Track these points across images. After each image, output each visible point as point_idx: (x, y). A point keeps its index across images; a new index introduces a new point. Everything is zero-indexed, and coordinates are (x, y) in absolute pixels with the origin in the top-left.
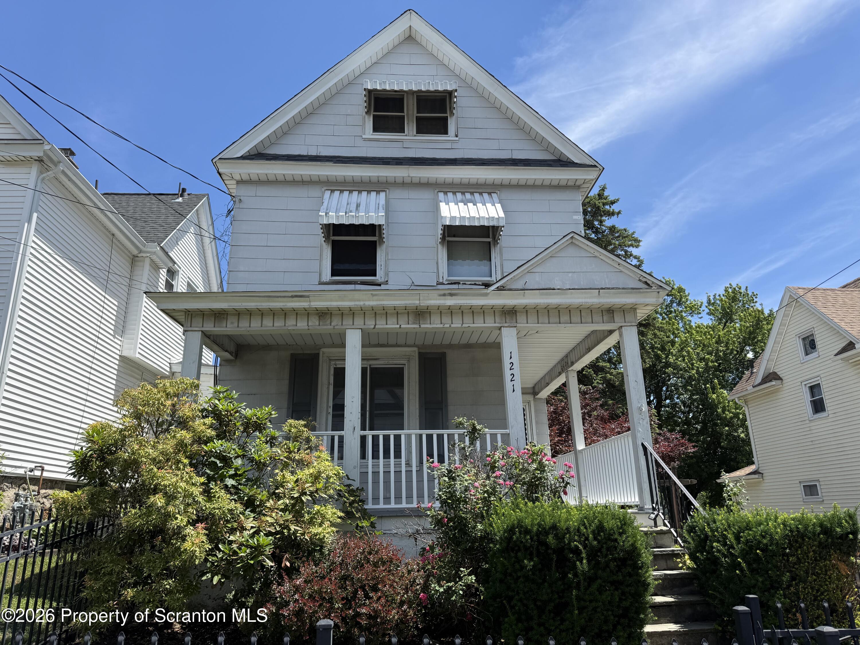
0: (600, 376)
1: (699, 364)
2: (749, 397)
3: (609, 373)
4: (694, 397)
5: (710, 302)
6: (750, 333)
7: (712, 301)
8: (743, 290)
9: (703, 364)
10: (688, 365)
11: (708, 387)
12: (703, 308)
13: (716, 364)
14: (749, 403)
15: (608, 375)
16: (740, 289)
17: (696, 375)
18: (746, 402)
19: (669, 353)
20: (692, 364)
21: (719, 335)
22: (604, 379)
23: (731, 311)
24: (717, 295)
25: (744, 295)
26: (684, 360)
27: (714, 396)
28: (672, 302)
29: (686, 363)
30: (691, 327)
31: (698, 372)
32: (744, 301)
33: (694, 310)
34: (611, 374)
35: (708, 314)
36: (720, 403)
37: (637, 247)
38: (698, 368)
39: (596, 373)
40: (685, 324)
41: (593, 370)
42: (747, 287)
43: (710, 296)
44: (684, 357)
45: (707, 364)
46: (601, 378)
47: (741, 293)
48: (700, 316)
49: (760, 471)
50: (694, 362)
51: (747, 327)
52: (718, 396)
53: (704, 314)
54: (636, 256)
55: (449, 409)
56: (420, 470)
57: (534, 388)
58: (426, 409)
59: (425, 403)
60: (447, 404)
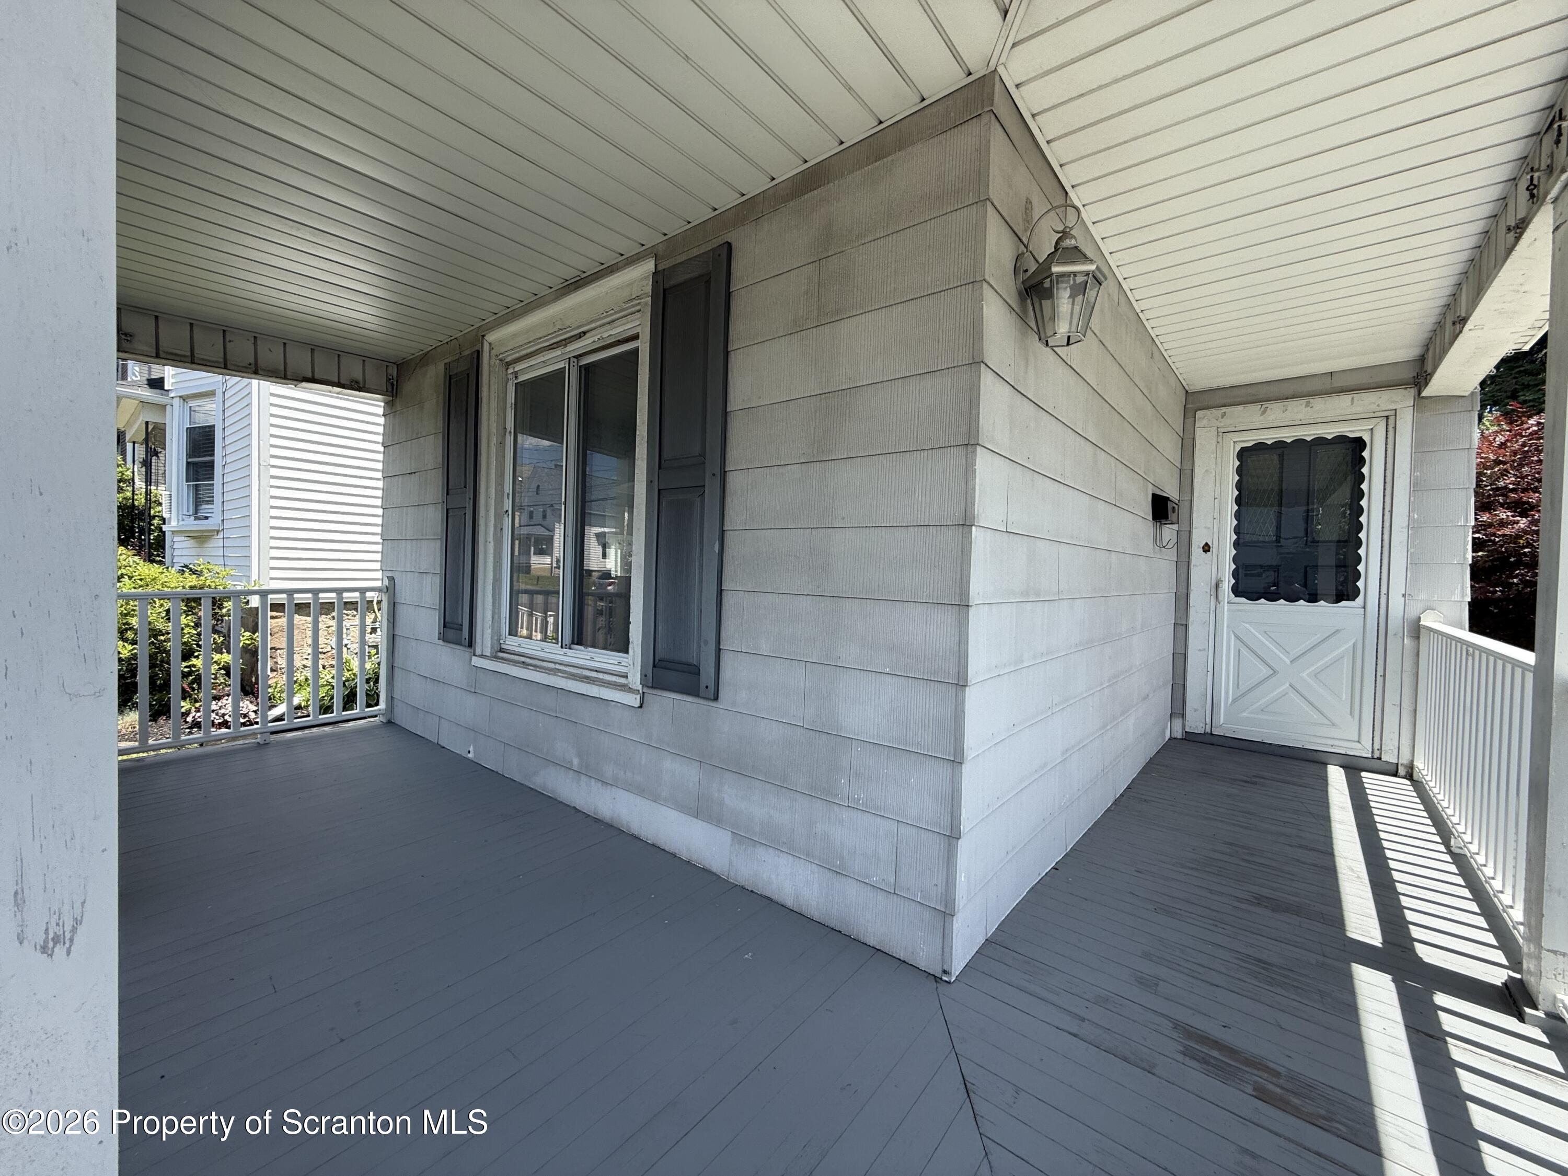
55: (730, 487)
56: (641, 707)
57: (1422, 359)
58: (662, 491)
59: (660, 468)
60: (724, 468)
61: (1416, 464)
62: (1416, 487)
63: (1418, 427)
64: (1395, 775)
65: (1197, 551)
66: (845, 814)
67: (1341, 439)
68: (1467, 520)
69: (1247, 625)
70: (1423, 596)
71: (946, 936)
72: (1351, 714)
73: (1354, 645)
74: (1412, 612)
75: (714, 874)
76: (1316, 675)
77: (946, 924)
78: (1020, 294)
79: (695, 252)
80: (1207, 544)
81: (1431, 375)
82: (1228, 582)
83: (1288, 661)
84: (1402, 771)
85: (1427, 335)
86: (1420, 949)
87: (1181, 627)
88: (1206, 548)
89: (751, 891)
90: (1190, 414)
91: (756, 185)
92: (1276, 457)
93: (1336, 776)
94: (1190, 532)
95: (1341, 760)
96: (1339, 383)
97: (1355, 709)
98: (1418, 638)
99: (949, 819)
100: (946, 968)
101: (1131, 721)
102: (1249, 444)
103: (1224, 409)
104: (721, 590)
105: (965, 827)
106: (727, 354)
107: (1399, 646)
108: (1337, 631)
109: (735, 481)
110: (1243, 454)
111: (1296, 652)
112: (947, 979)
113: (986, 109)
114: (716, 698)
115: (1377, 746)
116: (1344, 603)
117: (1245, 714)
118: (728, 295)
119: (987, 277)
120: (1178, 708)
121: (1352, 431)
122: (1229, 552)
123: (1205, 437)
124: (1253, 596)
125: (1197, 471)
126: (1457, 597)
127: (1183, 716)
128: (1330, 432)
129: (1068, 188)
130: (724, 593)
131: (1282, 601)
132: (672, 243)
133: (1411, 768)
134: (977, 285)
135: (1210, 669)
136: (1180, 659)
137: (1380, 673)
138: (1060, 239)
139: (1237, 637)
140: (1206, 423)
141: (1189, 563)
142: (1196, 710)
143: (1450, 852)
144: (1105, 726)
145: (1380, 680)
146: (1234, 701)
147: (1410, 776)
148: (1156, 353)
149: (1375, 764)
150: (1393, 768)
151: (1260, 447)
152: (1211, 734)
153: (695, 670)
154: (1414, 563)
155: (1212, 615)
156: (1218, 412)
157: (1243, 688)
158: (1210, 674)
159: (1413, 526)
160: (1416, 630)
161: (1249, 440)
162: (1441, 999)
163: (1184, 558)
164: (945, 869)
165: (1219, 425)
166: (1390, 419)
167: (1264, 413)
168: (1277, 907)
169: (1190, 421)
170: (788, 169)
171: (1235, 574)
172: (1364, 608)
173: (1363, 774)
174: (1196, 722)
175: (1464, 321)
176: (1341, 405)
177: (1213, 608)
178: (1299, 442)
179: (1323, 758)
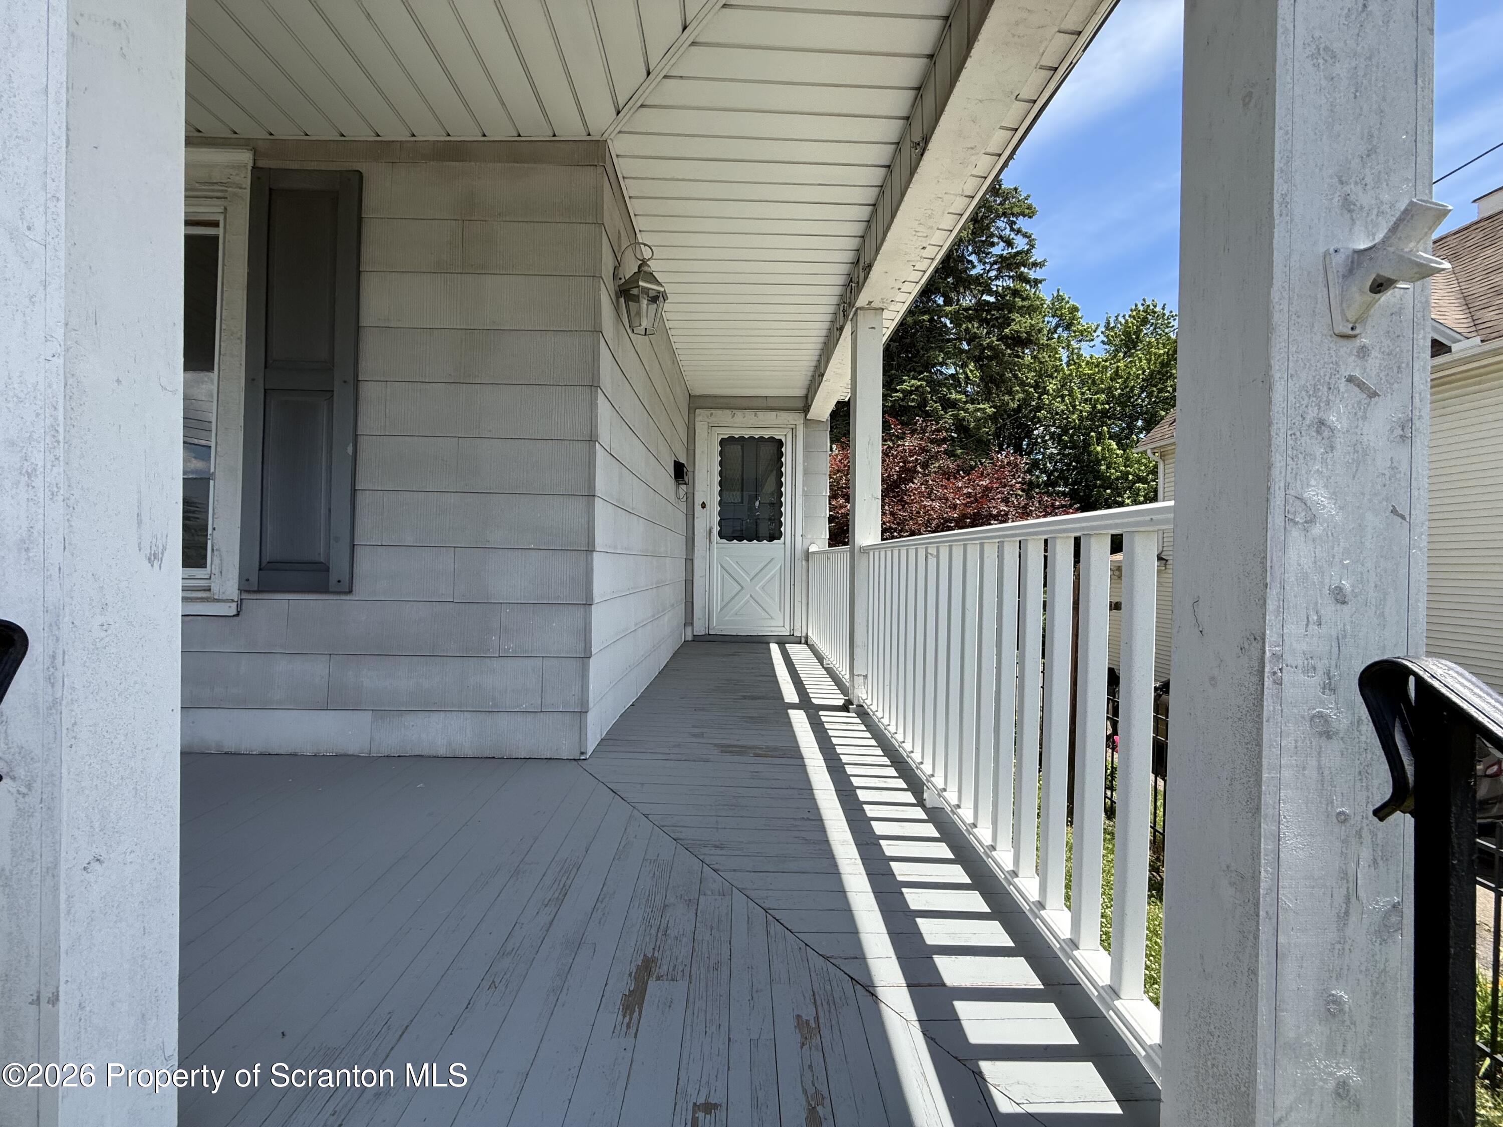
0: (950, 413)
1: (1083, 407)
2: (1169, 448)
3: (963, 409)
4: (1067, 451)
5: (1109, 326)
6: (1163, 365)
7: (1112, 325)
8: (1158, 309)
9: (1088, 407)
10: (1068, 408)
11: (1092, 436)
12: (1098, 333)
13: (1107, 406)
14: (1167, 457)
15: (962, 412)
16: (1155, 306)
17: (1077, 421)
18: (1163, 456)
19: (1045, 392)
20: (1074, 407)
21: (1118, 367)
22: (955, 416)
23: (1137, 338)
24: (1121, 315)
25: (1158, 316)
26: (1063, 401)
27: (1099, 448)
28: (1057, 326)
29: (1066, 405)
30: (1079, 356)
31: (1081, 418)
32: (1156, 324)
33: (1085, 335)
34: (966, 411)
35: (1103, 342)
36: (1104, 458)
37: (1030, 217)
38: (1081, 412)
39: (944, 409)
40: (1072, 353)
41: (941, 405)
42: (1165, 305)
43: (1110, 317)
44: (1063, 397)
45: (1094, 407)
46: (951, 416)
47: (1155, 312)
48: (1092, 344)
49: (1164, 557)
50: (1077, 403)
51: (1160, 355)
52: (1103, 449)
53: (1097, 342)
54: (1026, 233)
55: (362, 395)
56: (238, 615)
57: (806, 397)
58: (268, 391)
59: (266, 367)
60: (357, 376)
61: (806, 458)
62: (806, 472)
63: (806, 436)
64: (800, 643)
65: (698, 507)
66: (495, 663)
67: (772, 439)
68: (826, 493)
69: (728, 559)
70: (809, 536)
71: (582, 729)
72: (780, 610)
73: (781, 567)
74: (805, 547)
75: (353, 755)
76: (763, 588)
77: (582, 721)
78: (616, 293)
79: (313, 166)
80: (703, 503)
81: (810, 406)
82: (716, 529)
83: (749, 580)
84: (803, 641)
85: (808, 383)
86: (814, 701)
87: (690, 561)
88: (703, 506)
89: (399, 756)
90: (692, 411)
91: (394, 132)
92: (739, 447)
93: (774, 648)
94: (694, 494)
95: (776, 639)
96: (771, 403)
97: (781, 607)
98: (808, 560)
99: (583, 645)
100: (582, 751)
101: (666, 618)
102: (726, 437)
103: (713, 411)
104: (355, 490)
105: (594, 650)
106: (359, 273)
107: (800, 564)
108: (772, 559)
109: (370, 391)
110: (723, 442)
111: (752, 574)
112: (584, 758)
113: (601, 164)
114: (350, 592)
115: (792, 628)
116: (775, 541)
117: (727, 618)
118: (360, 220)
119: (603, 276)
120: (689, 621)
121: (778, 434)
122: (717, 509)
123: (701, 429)
124: (730, 539)
125: (697, 452)
126: (823, 536)
127: (692, 624)
128: (767, 434)
129: (637, 232)
130: (358, 494)
131: (745, 541)
132: (278, 146)
133: (807, 637)
134: (596, 280)
135: (707, 590)
136: (689, 583)
137: (792, 583)
138: (641, 264)
139: (722, 566)
140: (702, 419)
141: (693, 515)
142: (699, 619)
143: (823, 667)
144: (654, 616)
145: (792, 586)
146: (721, 610)
147: (806, 643)
148: (676, 362)
149: (792, 639)
150: (798, 640)
151: (731, 438)
152: (709, 634)
153: (324, 568)
154: (806, 517)
155: (708, 552)
156: (708, 412)
157: (726, 600)
158: (707, 593)
159: (805, 495)
160: (807, 555)
161: (727, 433)
162: (821, 713)
163: (690, 512)
164: (580, 682)
165: (709, 421)
166: (793, 429)
167: (733, 416)
168: (753, 698)
169: (692, 415)
170: (430, 133)
171: (720, 524)
172: (784, 544)
173: (786, 645)
174: (699, 629)
175: (822, 375)
176: (770, 418)
177: (708, 547)
178: (751, 438)
179: (767, 639)
